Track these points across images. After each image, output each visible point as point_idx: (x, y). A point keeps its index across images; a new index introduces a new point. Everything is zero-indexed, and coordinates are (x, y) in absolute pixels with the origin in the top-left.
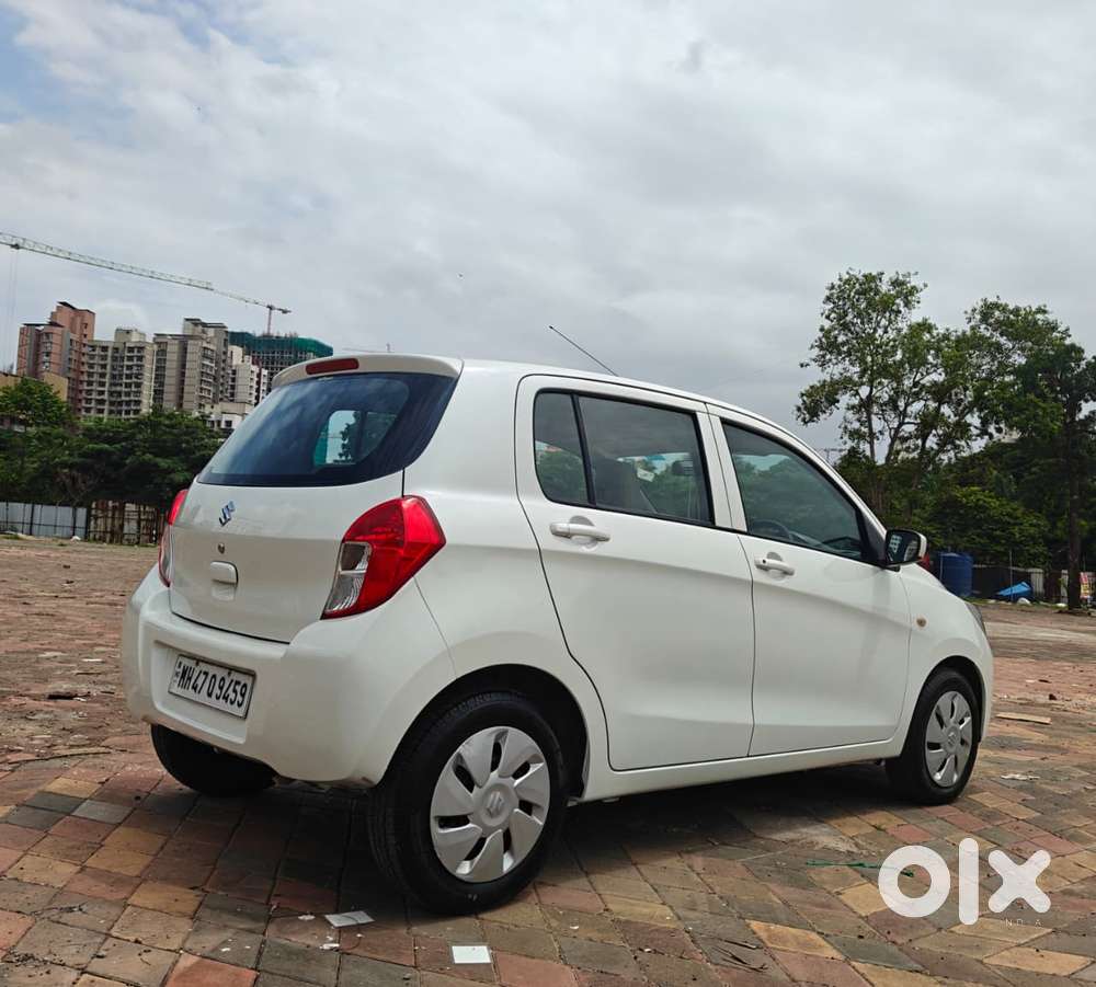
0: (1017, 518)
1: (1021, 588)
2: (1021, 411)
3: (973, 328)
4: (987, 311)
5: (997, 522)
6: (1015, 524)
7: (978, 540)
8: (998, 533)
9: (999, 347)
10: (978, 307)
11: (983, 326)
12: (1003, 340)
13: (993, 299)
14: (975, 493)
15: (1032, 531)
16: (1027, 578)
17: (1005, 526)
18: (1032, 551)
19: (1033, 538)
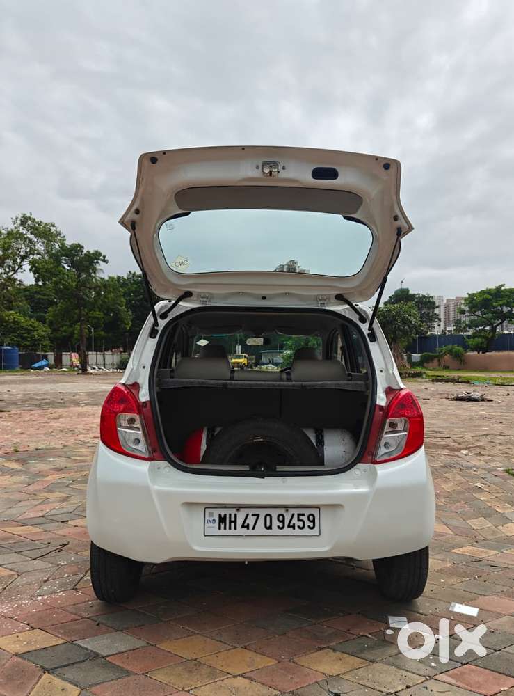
0: (34, 327)
1: (44, 362)
2: (57, 275)
3: (16, 228)
4: (24, 220)
5: (25, 329)
6: (35, 330)
7: (15, 339)
8: (26, 335)
9: (30, 240)
10: (20, 218)
11: (21, 228)
12: (32, 236)
13: (28, 215)
14: (11, 314)
15: (43, 333)
16: (45, 357)
17: (29, 331)
18: (44, 344)
19: (43, 337)
